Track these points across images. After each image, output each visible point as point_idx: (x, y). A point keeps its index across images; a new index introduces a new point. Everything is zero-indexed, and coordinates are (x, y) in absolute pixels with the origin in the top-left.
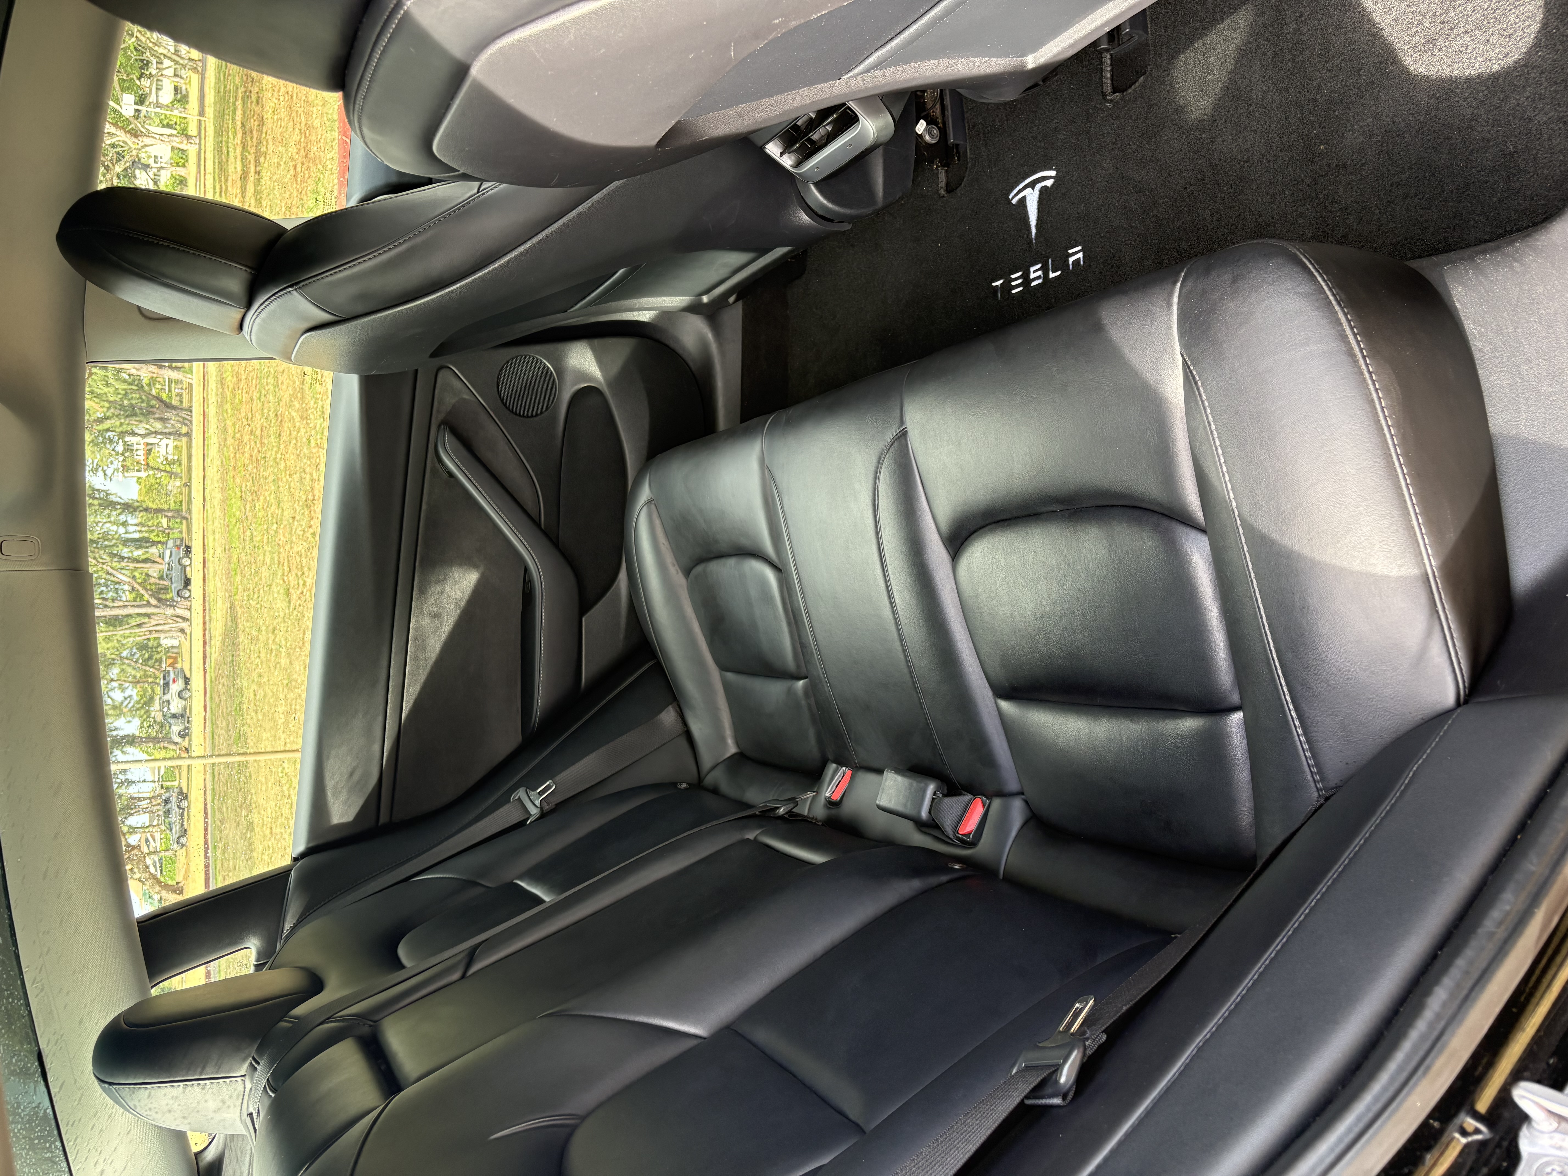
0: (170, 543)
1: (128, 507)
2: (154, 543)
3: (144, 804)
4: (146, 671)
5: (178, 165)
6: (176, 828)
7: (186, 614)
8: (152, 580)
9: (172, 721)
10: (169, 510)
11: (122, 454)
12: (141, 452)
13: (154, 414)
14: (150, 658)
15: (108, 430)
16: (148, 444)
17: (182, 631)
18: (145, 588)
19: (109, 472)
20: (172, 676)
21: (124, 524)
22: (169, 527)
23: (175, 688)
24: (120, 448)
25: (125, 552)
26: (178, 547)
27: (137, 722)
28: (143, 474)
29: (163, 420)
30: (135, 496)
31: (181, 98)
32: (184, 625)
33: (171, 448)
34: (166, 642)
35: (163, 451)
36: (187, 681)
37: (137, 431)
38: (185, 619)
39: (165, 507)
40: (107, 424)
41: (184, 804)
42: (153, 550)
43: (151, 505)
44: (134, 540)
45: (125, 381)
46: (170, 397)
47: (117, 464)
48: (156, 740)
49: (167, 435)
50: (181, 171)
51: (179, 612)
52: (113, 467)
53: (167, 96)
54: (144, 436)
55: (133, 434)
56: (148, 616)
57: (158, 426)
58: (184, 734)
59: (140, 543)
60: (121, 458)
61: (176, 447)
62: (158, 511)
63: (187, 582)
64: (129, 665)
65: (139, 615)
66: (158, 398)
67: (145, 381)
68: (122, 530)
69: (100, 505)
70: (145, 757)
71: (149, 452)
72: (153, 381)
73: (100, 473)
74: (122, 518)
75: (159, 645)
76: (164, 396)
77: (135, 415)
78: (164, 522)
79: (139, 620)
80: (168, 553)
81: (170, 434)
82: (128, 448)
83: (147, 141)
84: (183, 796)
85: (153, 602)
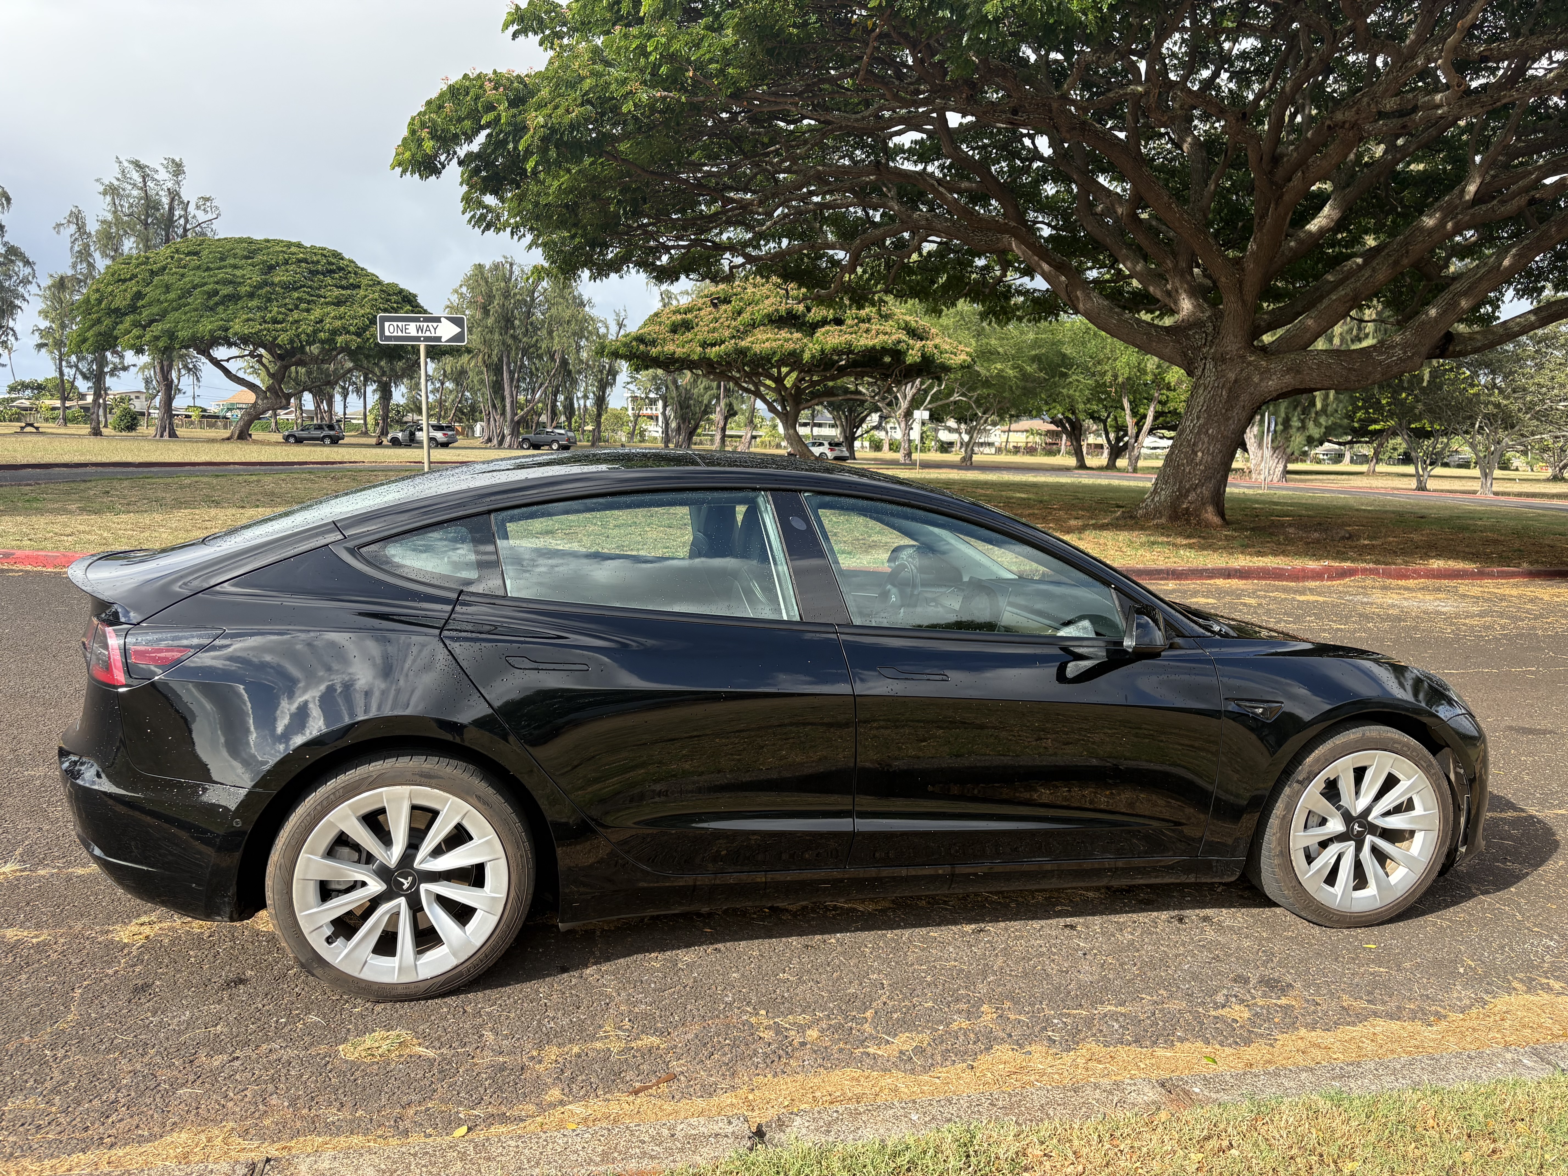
0: (570, 434)
1: (601, 401)
2: (569, 419)
3: (324, 406)
4: (451, 410)
5: (890, 445)
6: (304, 434)
7: (506, 444)
8: (535, 418)
9: (407, 432)
10: (599, 432)
11: (647, 397)
12: (649, 412)
13: (684, 423)
14: (463, 413)
15: (667, 388)
16: (657, 417)
17: (490, 440)
18: (529, 412)
19: (631, 386)
20: (450, 433)
21: (586, 397)
22: (584, 431)
23: (439, 435)
24: (652, 395)
25: (561, 398)
26: (568, 440)
27: (402, 401)
28: (630, 412)
29: (678, 430)
30: (611, 406)
31: (945, 447)
32: (495, 442)
33: (655, 434)
34: (478, 428)
35: (651, 428)
36: (445, 445)
37: (668, 409)
38: (501, 443)
39: (603, 428)
40: (671, 386)
41: (328, 441)
42: (563, 418)
43: (603, 417)
44: (572, 404)
45: (710, 402)
46: (699, 435)
47: (638, 394)
48: (385, 417)
49: (666, 431)
50: (886, 447)
51: (508, 439)
52: (635, 389)
53: (944, 436)
54: (664, 413)
55: (665, 407)
56: (503, 413)
57: (674, 425)
58: (395, 442)
59: (570, 410)
60: (643, 396)
61: (655, 438)
62: (598, 424)
63: (536, 447)
64: (457, 397)
65: (504, 406)
66: (697, 426)
67: (712, 416)
68: (580, 394)
69: (602, 379)
70: (369, 407)
71: (651, 417)
72: (711, 422)
73: (629, 380)
74: (591, 395)
75: (476, 421)
76: (699, 431)
77: (681, 409)
78: (589, 428)
79: (498, 405)
80: (562, 431)
81: (667, 434)
82: (653, 402)
83: (903, 425)
84: (335, 441)
85: (516, 418)
